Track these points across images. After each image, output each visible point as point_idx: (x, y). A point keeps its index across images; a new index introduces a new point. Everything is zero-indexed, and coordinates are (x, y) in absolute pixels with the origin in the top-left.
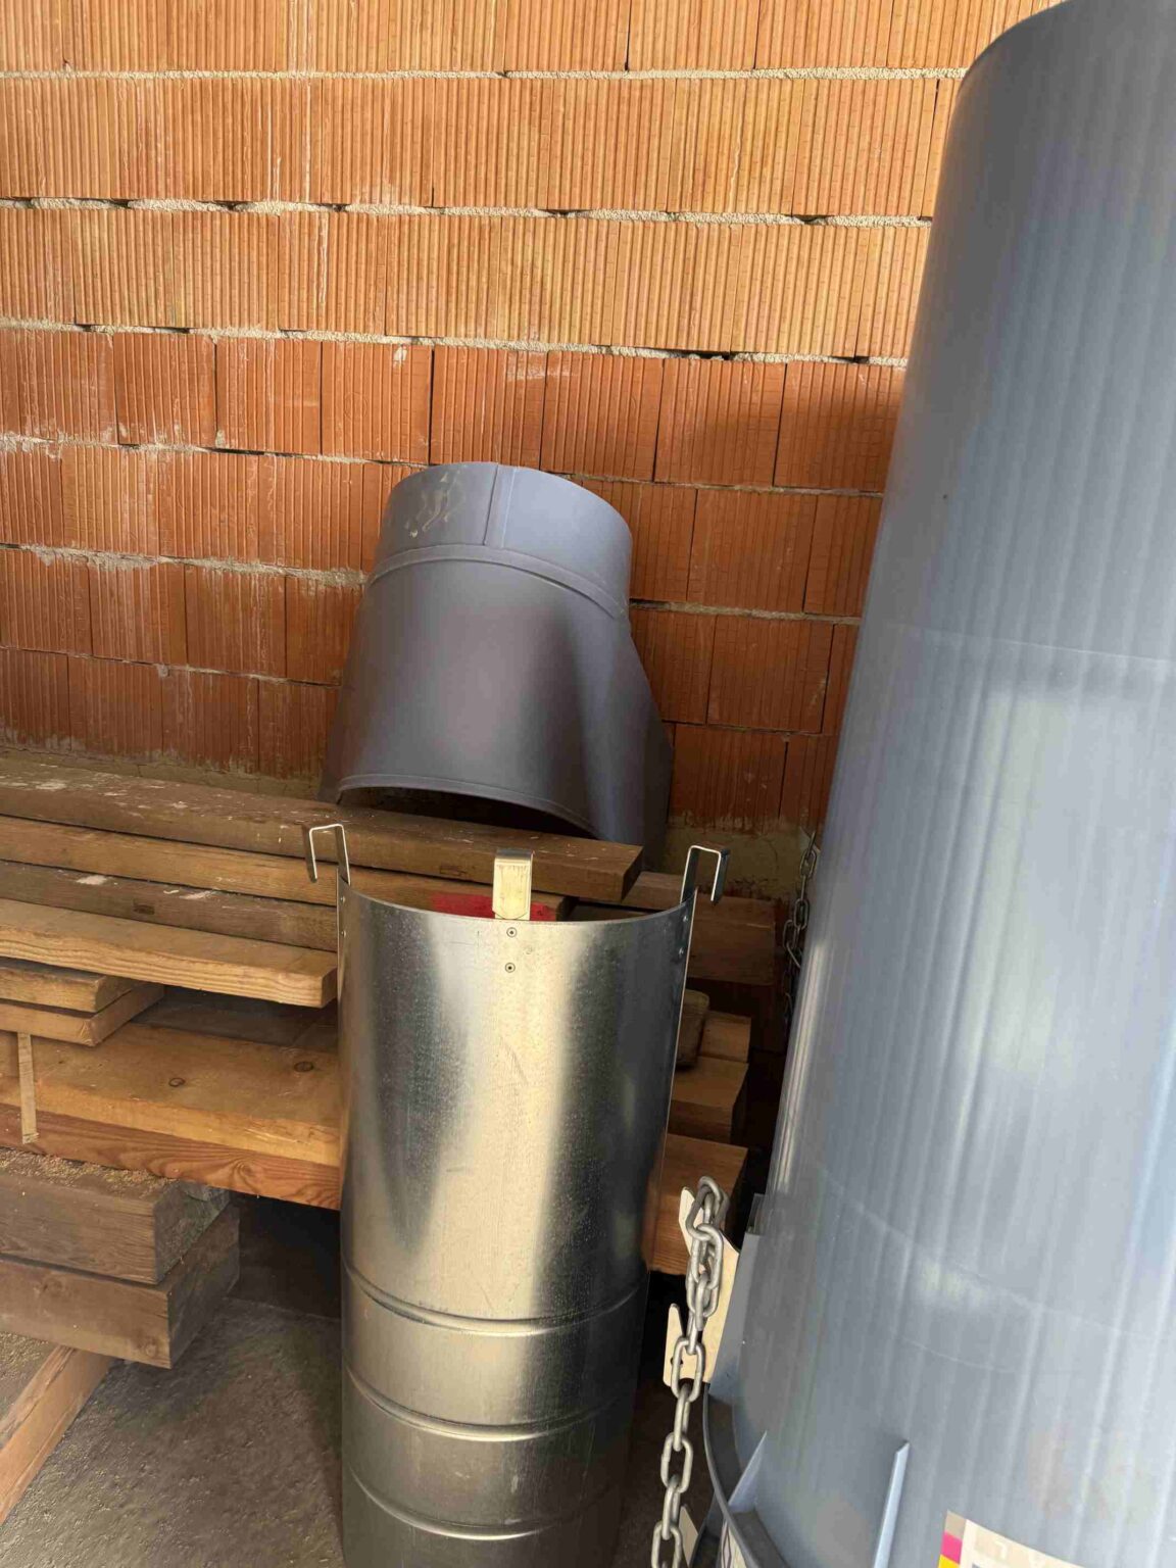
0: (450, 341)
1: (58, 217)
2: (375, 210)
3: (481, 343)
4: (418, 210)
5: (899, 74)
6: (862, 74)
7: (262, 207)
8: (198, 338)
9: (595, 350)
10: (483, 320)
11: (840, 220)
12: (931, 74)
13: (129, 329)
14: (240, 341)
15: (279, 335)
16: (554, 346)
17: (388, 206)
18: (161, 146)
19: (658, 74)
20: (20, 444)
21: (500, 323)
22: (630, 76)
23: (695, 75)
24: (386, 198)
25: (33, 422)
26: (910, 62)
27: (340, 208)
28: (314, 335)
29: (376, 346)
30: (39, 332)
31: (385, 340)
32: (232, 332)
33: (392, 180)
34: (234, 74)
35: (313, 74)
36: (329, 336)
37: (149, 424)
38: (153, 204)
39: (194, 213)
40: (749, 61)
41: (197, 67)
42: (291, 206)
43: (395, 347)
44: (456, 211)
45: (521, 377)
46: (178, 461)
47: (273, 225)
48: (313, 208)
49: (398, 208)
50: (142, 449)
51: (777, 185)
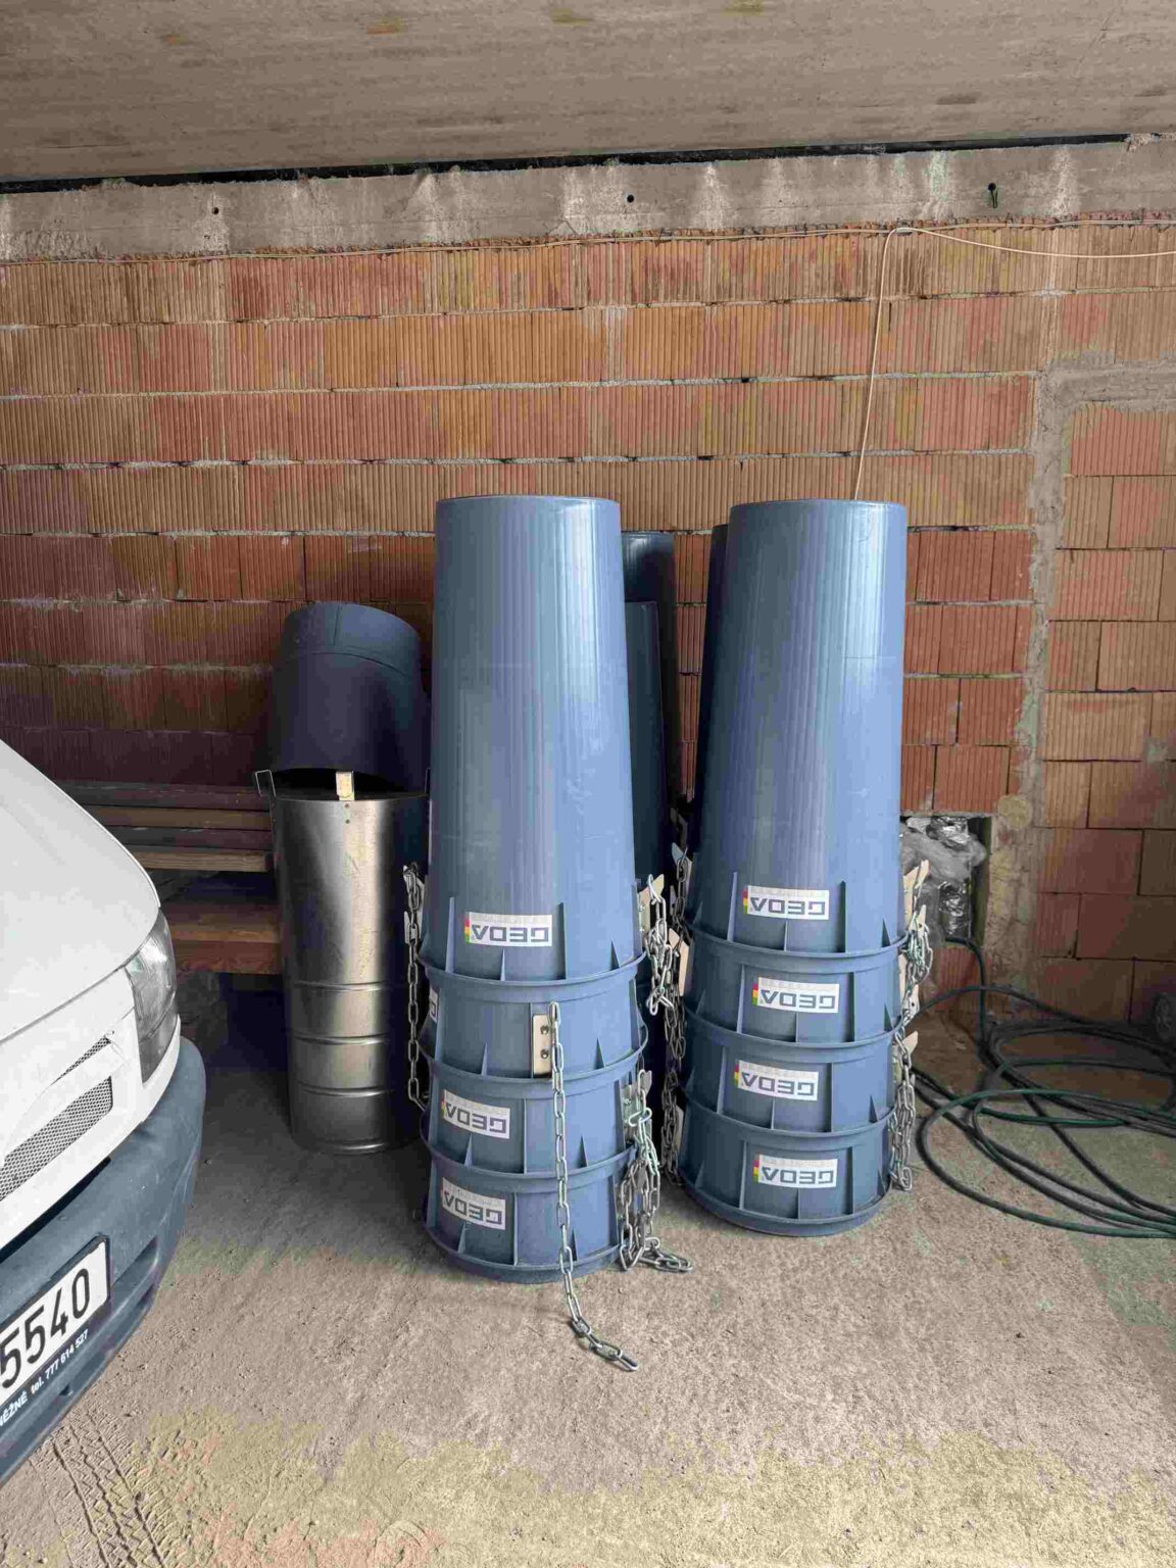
0: (313, 533)
1: (77, 474)
2: (264, 464)
3: (331, 533)
4: (290, 462)
5: (539, 385)
6: (521, 386)
7: (199, 464)
8: (165, 537)
9: (395, 534)
10: (330, 521)
11: (520, 461)
12: (556, 385)
13: (122, 534)
14: (189, 538)
15: (212, 534)
16: (372, 533)
17: (273, 461)
18: (137, 433)
19: (415, 388)
20: (56, 605)
21: (341, 521)
22: (400, 389)
23: (435, 388)
24: (271, 457)
25: (64, 592)
26: (544, 379)
27: (244, 463)
28: (234, 533)
29: (270, 537)
30: (66, 539)
31: (275, 534)
32: (185, 533)
33: (273, 447)
34: (178, 394)
35: (224, 392)
36: (242, 533)
37: (136, 587)
38: (135, 465)
39: (159, 469)
40: (462, 381)
41: (157, 390)
42: (215, 463)
43: (282, 537)
44: (311, 462)
45: (356, 551)
46: (155, 610)
47: (207, 473)
48: (228, 463)
49: (277, 462)
50: (132, 603)
51: (484, 443)
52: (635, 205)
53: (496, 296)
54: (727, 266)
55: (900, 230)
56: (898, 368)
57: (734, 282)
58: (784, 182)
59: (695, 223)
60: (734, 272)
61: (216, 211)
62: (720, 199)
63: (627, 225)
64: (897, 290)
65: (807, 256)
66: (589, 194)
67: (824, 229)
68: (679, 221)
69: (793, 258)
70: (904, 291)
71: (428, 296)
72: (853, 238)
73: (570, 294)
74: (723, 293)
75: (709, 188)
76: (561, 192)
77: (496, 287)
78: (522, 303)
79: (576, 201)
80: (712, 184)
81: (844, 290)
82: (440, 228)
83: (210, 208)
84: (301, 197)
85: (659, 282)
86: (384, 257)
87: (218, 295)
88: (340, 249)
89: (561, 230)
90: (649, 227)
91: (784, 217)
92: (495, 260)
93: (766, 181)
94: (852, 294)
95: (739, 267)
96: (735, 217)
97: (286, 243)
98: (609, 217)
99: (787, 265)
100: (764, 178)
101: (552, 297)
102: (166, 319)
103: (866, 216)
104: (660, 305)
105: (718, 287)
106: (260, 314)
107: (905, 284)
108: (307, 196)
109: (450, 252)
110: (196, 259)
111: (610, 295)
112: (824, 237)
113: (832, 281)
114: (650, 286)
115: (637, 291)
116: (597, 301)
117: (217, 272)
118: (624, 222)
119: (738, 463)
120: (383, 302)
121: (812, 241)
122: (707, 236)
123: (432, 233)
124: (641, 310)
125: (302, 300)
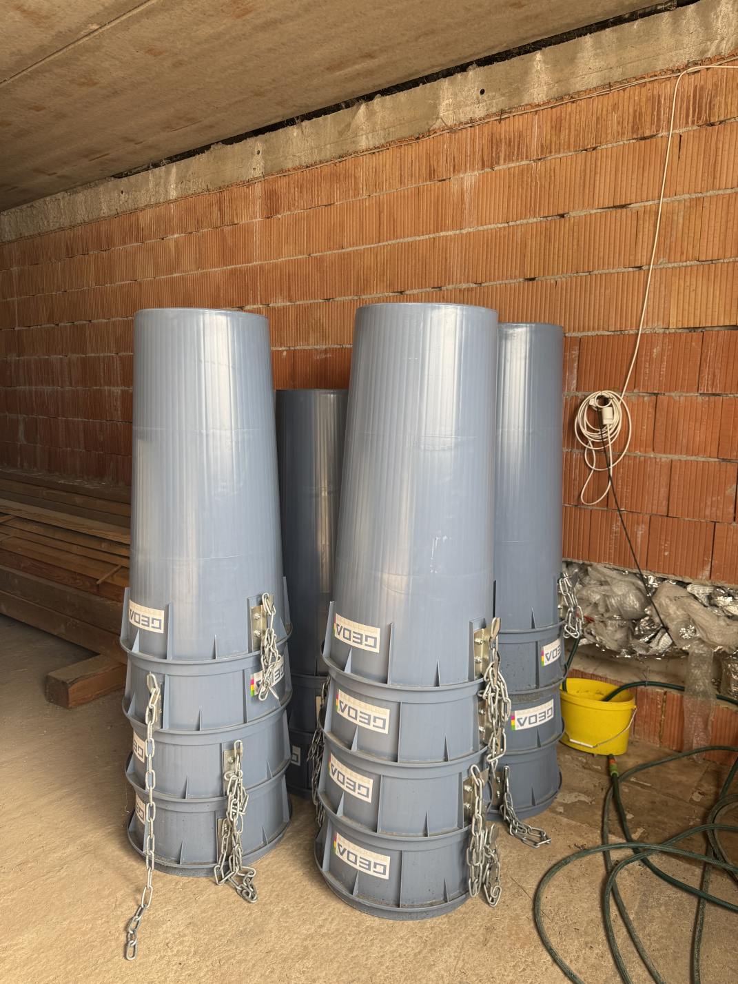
0: (298, 348)
2: (276, 305)
3: (307, 347)
4: (288, 304)
5: (422, 238)
6: (411, 239)
9: (339, 346)
10: (307, 340)
12: (432, 236)
16: (327, 346)
17: (280, 303)
19: (352, 249)
21: (312, 340)
22: (344, 250)
23: (362, 247)
24: (280, 300)
26: (425, 233)
29: (278, 351)
31: (280, 349)
33: (281, 294)
34: (240, 266)
35: (260, 263)
40: (377, 240)
41: (231, 265)
43: (283, 351)
44: (298, 303)
45: (318, 358)
48: (261, 306)
49: (283, 304)
51: (388, 282)
52: (485, 95)
53: (398, 179)
54: (549, 129)
55: (690, 70)
56: (686, 189)
57: (554, 139)
58: (593, 52)
59: (526, 100)
60: (554, 133)
61: (259, 153)
62: (544, 77)
63: (479, 112)
64: (687, 123)
65: (610, 108)
66: (456, 95)
67: (624, 83)
68: (515, 102)
69: (599, 112)
70: (693, 123)
71: (361, 186)
72: (649, 86)
73: (443, 169)
74: (546, 149)
75: (537, 71)
76: (438, 98)
77: (398, 173)
78: (413, 181)
79: (447, 102)
80: (539, 68)
81: (640, 132)
82: (367, 138)
83: (256, 151)
84: (298, 135)
85: (501, 151)
86: (337, 165)
87: (258, 202)
88: (316, 163)
89: (437, 124)
90: (494, 110)
91: (593, 80)
92: (398, 155)
93: (579, 55)
94: (647, 133)
95: (557, 127)
96: (555, 89)
97: (290, 166)
98: (468, 108)
99: (594, 119)
100: (578, 53)
101: (432, 174)
102: (236, 222)
103: (660, 65)
104: (501, 167)
105: (542, 146)
106: (278, 212)
107: (693, 117)
108: (300, 134)
109: (374, 153)
110: (249, 183)
111: (468, 166)
112: (624, 90)
113: (630, 125)
114: (494, 154)
115: (485, 159)
116: (459, 171)
117: (258, 189)
118: (477, 110)
119: (553, 281)
120: (337, 194)
121: (614, 95)
122: (536, 108)
123: (364, 143)
124: (487, 173)
125: (296, 199)
